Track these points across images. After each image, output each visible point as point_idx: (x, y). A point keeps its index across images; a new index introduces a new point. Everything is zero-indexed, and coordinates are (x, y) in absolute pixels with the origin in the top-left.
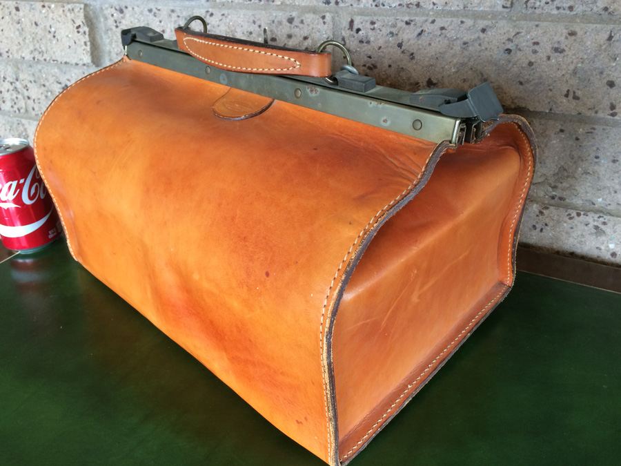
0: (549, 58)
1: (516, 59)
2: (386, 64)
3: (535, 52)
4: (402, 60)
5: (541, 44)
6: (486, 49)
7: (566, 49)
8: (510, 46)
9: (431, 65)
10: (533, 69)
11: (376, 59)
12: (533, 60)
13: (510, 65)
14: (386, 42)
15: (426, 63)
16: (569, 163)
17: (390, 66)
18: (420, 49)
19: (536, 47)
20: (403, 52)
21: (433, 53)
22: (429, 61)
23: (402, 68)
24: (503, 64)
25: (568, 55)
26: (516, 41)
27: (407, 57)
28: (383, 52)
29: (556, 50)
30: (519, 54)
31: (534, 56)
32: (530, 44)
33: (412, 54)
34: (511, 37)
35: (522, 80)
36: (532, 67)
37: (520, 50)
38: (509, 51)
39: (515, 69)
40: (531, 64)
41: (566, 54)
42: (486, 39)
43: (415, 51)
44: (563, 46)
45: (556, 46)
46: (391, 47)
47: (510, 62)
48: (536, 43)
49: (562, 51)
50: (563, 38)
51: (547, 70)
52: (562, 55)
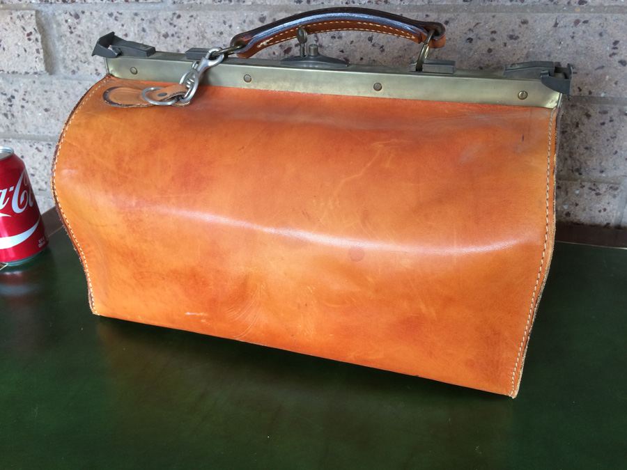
0: (505, 45)
1: (476, 47)
2: (358, 57)
3: (493, 40)
4: (373, 53)
5: (498, 33)
6: (450, 39)
7: (520, 36)
8: (471, 35)
9: (400, 57)
10: (492, 55)
11: (347, 53)
12: (492, 47)
13: (471, 53)
14: (357, 37)
15: (396, 55)
17: (362, 59)
18: (388, 42)
19: (494, 36)
20: (373, 45)
21: (402, 46)
22: (398, 52)
23: (374, 60)
24: (465, 52)
25: (521, 41)
26: (476, 31)
27: (377, 50)
28: (355, 46)
29: (511, 37)
30: (479, 43)
31: (492, 43)
32: (488, 33)
33: (382, 47)
34: (472, 28)
35: (482, 66)
36: (492, 53)
37: (479, 38)
38: (470, 40)
39: (476, 56)
40: (490, 51)
41: (519, 40)
42: (449, 30)
43: (384, 44)
44: (516, 34)
45: (511, 33)
46: (362, 41)
47: (471, 49)
48: (494, 32)
49: (517, 38)
50: (517, 26)
51: (504, 55)
52: (517, 41)
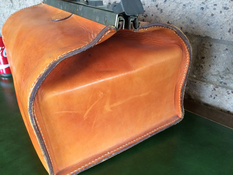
0: (221, 12)
1: (206, 12)
2: (151, 15)
3: (215, 9)
4: (157, 13)
5: (218, 5)
6: (193, 7)
7: (229, 7)
8: (203, 6)
9: (169, 15)
10: (214, 18)
11: (147, 12)
12: (213, 13)
13: (203, 16)
14: (151, 4)
15: (167, 14)
16: (230, 66)
17: (152, 15)
18: (165, 8)
19: (215, 7)
20: (158, 9)
21: (170, 10)
22: (169, 13)
23: (157, 16)
24: (200, 15)
25: (230, 11)
26: (206, 4)
27: (159, 11)
28: (150, 9)
29: (225, 8)
30: (207, 10)
31: (214, 11)
32: (213, 5)
33: (162, 10)
34: (204, 2)
35: (209, 23)
36: (213, 17)
37: (208, 8)
38: (202, 8)
39: (205, 18)
40: (212, 15)
41: (229, 10)
42: (193, 3)
43: (163, 9)
44: (228, 6)
45: (225, 6)
46: (153, 7)
47: (203, 14)
48: (215, 5)
49: (228, 9)
50: (228, 2)
51: (220, 18)
52: (228, 11)
